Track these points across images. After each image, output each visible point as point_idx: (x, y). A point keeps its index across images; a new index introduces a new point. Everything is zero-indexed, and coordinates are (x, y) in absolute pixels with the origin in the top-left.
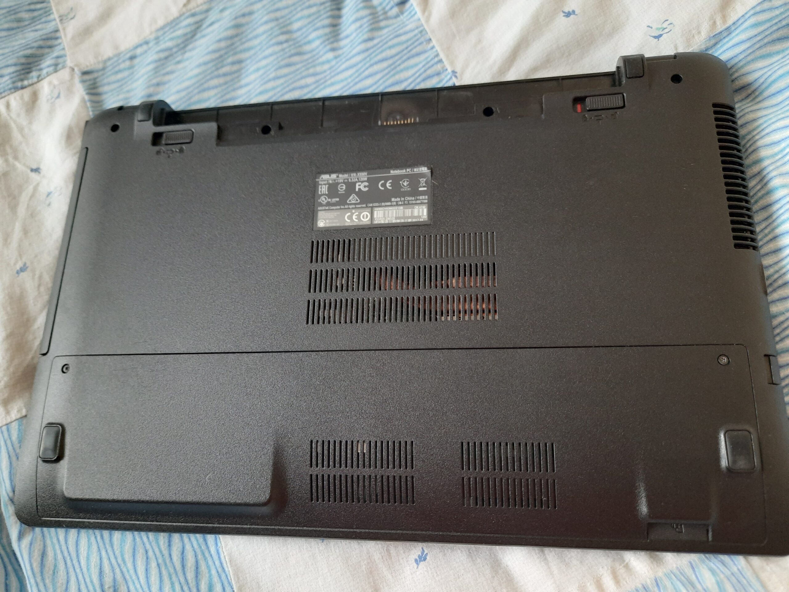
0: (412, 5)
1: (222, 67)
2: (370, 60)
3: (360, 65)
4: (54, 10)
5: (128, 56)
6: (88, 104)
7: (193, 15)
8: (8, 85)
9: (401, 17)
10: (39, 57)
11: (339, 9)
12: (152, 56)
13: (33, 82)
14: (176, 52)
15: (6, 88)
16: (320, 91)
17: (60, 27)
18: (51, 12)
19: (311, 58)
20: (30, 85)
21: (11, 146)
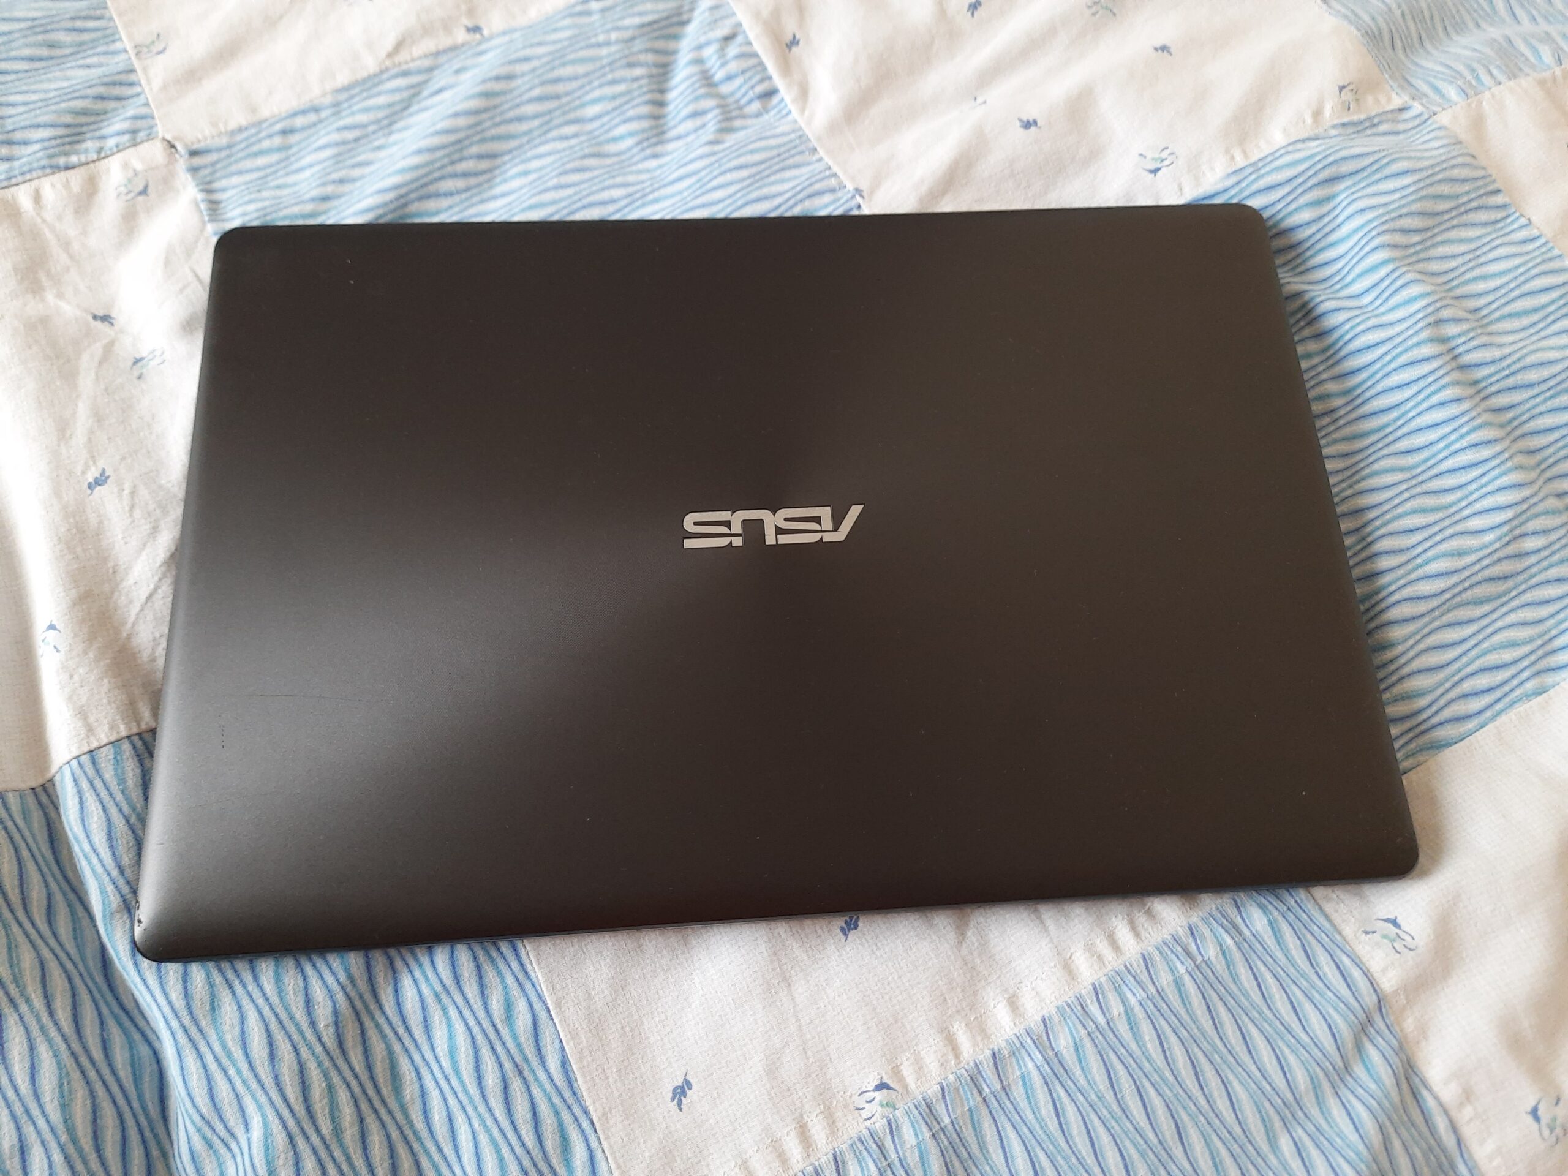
0: (782, 100)
1: (461, 160)
2: (720, 166)
3: (703, 173)
4: (123, 34)
5: (278, 127)
6: (203, 206)
7: (405, 74)
8: (38, 160)
9: (766, 117)
10: (98, 114)
11: (662, 91)
12: (327, 135)
13: (90, 159)
14: (374, 132)
15: (35, 165)
16: (634, 210)
17: (136, 64)
18: (117, 37)
19: (618, 163)
20: (81, 165)
21: (48, 274)
